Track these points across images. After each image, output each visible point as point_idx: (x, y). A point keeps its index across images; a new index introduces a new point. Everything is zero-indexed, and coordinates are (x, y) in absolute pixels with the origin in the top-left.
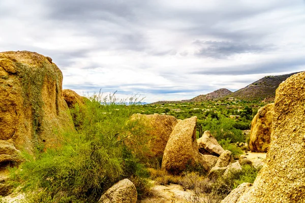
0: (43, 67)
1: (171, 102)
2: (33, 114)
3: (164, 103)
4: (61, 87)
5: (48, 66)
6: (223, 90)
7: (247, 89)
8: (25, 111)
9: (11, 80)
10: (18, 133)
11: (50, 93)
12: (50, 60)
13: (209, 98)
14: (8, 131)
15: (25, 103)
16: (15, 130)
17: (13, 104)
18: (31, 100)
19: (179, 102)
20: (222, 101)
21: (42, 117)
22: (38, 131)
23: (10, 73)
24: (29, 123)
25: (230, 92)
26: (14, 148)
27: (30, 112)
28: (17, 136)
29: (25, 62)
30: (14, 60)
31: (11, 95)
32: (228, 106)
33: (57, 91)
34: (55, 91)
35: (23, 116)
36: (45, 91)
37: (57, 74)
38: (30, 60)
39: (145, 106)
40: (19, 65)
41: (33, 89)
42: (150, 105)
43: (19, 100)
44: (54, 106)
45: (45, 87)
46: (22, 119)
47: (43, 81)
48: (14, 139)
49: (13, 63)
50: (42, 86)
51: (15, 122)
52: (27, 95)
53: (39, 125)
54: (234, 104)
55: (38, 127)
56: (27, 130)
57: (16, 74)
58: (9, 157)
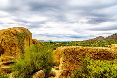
0: (25, 32)
1: (79, 41)
2: (21, 47)
3: (76, 42)
4: (31, 38)
5: (27, 32)
6: (101, 37)
7: (111, 36)
8: (18, 46)
9: (14, 37)
10: (16, 54)
11: (27, 41)
12: (28, 30)
13: (95, 40)
14: (13, 53)
15: (18, 44)
16: (15, 53)
17: (15, 44)
18: (20, 43)
19: (82, 41)
20: (100, 41)
21: (24, 48)
22: (23, 53)
23: (14, 35)
24: (20, 50)
25: (103, 38)
26: (14, 58)
27: (20, 47)
28: (16, 55)
29: (19, 31)
30: (16, 31)
31: (14, 42)
32: (103, 43)
33: (30, 40)
34: (29, 40)
35: (18, 48)
36: (25, 40)
37: (30, 34)
38: (21, 30)
39: (68, 43)
40: (17, 32)
41: (21, 39)
42: (71, 42)
43: (17, 43)
44: (28, 45)
45: (26, 39)
46: (17, 49)
47: (25, 37)
48: (15, 55)
49: (15, 32)
50: (24, 38)
51: (15, 50)
52: (19, 41)
53: (23, 51)
54: (105, 43)
55: (23, 52)
56: (19, 53)
57: (16, 35)
58: (13, 61)
